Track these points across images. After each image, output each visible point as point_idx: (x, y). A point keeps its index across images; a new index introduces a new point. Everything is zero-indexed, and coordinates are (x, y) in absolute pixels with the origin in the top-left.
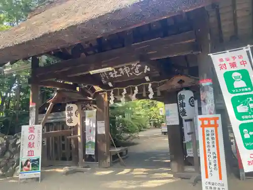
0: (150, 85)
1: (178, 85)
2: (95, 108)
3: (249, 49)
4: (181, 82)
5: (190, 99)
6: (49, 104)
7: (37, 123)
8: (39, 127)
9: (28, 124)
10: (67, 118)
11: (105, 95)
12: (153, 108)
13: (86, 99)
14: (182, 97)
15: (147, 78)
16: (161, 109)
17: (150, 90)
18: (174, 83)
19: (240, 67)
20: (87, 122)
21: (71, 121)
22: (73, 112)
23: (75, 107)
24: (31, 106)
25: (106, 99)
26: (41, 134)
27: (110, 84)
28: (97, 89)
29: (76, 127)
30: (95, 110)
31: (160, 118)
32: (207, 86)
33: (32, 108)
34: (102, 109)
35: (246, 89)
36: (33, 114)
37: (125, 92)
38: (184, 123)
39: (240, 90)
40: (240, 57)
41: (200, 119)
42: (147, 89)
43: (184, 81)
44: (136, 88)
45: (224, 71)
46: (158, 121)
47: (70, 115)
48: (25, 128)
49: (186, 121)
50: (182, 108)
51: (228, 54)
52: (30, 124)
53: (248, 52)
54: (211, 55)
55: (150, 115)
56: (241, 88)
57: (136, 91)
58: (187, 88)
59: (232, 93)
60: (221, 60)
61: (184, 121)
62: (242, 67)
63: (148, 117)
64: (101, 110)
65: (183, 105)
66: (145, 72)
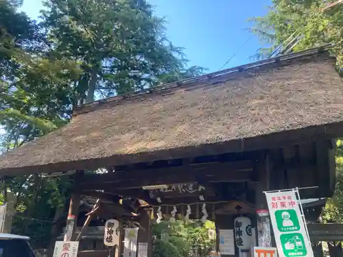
0: (204, 205)
1: (236, 211)
2: (138, 226)
3: (297, 191)
4: (239, 208)
5: (247, 227)
6: (87, 217)
7: (73, 239)
8: (75, 245)
9: (63, 240)
10: (106, 235)
11: (151, 211)
12: (199, 228)
13: (129, 215)
14: (239, 225)
15: (202, 198)
16: (210, 231)
17: (204, 211)
18: (232, 207)
19: (288, 207)
20: (126, 242)
21: (110, 240)
22: (114, 229)
23: (116, 223)
24: (69, 218)
25: (152, 217)
26: (76, 253)
27: (159, 200)
28: (143, 203)
29: (114, 248)
30: (138, 229)
31: (208, 243)
32: (265, 217)
33: (70, 220)
34: (147, 227)
35: (293, 228)
36: (70, 228)
37: (175, 210)
38: (240, 253)
39: (288, 228)
40: (289, 198)
41: (257, 251)
42: (201, 210)
43: (241, 208)
44: (189, 207)
45: (275, 210)
46: (205, 247)
47: (110, 232)
48: (58, 244)
49: (243, 251)
50: (238, 237)
51: (279, 194)
52: (65, 240)
53: (296, 194)
54: (265, 192)
55: (194, 238)
56: (289, 227)
57: (189, 211)
58: (245, 215)
59: (281, 231)
60: (274, 199)
61: (240, 250)
62: (290, 208)
63: (192, 240)
64: (144, 229)
65: (240, 233)
66: (200, 190)
